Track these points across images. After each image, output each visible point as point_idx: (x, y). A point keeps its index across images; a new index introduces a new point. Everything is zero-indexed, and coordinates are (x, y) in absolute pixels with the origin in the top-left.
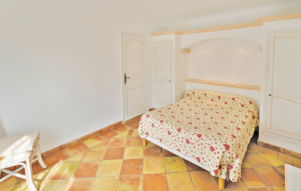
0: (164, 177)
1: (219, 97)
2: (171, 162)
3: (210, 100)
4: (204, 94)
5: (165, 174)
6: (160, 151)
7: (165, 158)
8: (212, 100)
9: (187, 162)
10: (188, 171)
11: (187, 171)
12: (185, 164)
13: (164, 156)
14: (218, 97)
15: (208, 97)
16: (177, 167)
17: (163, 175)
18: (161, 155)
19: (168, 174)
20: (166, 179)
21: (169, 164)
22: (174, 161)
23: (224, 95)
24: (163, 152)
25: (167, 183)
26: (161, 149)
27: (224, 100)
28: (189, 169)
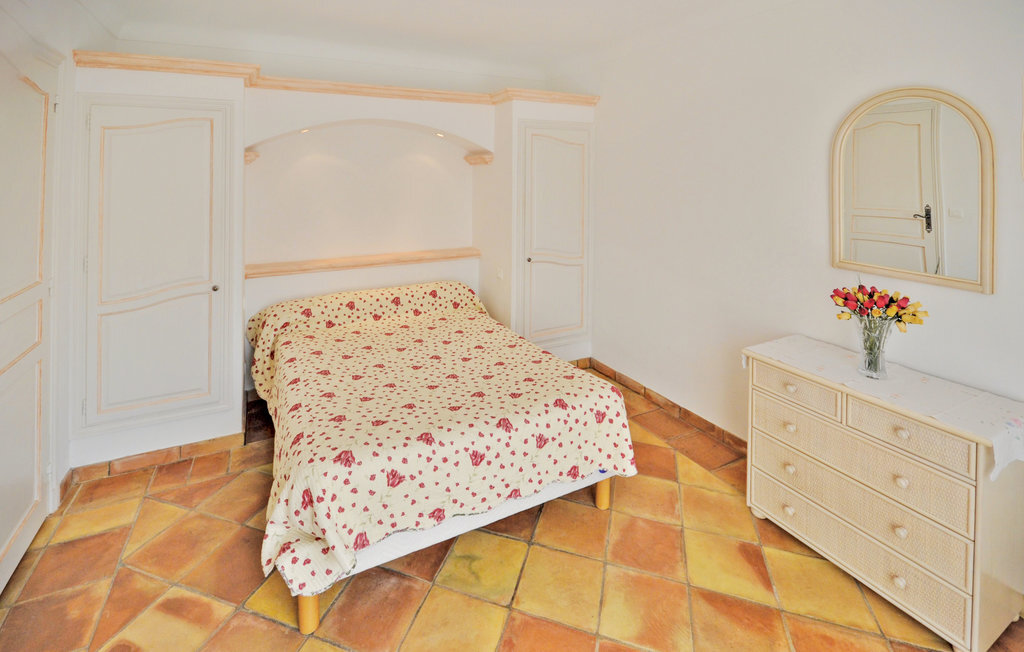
0: (526, 625)
1: (396, 301)
2: (470, 568)
3: (370, 319)
4: (347, 305)
5: (514, 614)
6: (393, 580)
7: (439, 578)
8: (377, 317)
9: (494, 528)
10: (530, 543)
11: (529, 545)
12: (501, 538)
13: (431, 577)
14: (393, 301)
15: (361, 310)
16: (501, 562)
17: (517, 622)
18: (417, 587)
19: (518, 603)
20: (535, 618)
21: (477, 577)
22: (471, 558)
23: (405, 291)
24: (407, 572)
25: (557, 625)
26: (383, 571)
27: (412, 306)
28: (522, 535)
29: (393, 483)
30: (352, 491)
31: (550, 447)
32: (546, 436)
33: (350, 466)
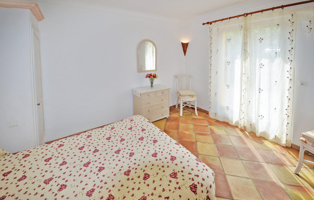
29: (174, 158)
30: (184, 168)
31: (144, 128)
32: (141, 129)
33: (176, 173)
